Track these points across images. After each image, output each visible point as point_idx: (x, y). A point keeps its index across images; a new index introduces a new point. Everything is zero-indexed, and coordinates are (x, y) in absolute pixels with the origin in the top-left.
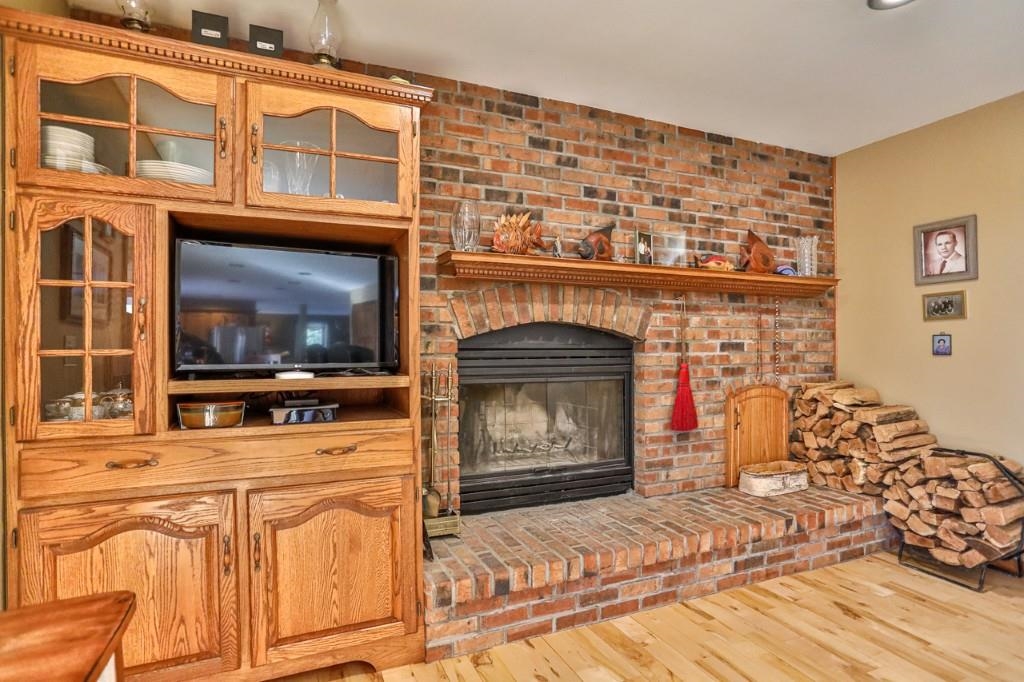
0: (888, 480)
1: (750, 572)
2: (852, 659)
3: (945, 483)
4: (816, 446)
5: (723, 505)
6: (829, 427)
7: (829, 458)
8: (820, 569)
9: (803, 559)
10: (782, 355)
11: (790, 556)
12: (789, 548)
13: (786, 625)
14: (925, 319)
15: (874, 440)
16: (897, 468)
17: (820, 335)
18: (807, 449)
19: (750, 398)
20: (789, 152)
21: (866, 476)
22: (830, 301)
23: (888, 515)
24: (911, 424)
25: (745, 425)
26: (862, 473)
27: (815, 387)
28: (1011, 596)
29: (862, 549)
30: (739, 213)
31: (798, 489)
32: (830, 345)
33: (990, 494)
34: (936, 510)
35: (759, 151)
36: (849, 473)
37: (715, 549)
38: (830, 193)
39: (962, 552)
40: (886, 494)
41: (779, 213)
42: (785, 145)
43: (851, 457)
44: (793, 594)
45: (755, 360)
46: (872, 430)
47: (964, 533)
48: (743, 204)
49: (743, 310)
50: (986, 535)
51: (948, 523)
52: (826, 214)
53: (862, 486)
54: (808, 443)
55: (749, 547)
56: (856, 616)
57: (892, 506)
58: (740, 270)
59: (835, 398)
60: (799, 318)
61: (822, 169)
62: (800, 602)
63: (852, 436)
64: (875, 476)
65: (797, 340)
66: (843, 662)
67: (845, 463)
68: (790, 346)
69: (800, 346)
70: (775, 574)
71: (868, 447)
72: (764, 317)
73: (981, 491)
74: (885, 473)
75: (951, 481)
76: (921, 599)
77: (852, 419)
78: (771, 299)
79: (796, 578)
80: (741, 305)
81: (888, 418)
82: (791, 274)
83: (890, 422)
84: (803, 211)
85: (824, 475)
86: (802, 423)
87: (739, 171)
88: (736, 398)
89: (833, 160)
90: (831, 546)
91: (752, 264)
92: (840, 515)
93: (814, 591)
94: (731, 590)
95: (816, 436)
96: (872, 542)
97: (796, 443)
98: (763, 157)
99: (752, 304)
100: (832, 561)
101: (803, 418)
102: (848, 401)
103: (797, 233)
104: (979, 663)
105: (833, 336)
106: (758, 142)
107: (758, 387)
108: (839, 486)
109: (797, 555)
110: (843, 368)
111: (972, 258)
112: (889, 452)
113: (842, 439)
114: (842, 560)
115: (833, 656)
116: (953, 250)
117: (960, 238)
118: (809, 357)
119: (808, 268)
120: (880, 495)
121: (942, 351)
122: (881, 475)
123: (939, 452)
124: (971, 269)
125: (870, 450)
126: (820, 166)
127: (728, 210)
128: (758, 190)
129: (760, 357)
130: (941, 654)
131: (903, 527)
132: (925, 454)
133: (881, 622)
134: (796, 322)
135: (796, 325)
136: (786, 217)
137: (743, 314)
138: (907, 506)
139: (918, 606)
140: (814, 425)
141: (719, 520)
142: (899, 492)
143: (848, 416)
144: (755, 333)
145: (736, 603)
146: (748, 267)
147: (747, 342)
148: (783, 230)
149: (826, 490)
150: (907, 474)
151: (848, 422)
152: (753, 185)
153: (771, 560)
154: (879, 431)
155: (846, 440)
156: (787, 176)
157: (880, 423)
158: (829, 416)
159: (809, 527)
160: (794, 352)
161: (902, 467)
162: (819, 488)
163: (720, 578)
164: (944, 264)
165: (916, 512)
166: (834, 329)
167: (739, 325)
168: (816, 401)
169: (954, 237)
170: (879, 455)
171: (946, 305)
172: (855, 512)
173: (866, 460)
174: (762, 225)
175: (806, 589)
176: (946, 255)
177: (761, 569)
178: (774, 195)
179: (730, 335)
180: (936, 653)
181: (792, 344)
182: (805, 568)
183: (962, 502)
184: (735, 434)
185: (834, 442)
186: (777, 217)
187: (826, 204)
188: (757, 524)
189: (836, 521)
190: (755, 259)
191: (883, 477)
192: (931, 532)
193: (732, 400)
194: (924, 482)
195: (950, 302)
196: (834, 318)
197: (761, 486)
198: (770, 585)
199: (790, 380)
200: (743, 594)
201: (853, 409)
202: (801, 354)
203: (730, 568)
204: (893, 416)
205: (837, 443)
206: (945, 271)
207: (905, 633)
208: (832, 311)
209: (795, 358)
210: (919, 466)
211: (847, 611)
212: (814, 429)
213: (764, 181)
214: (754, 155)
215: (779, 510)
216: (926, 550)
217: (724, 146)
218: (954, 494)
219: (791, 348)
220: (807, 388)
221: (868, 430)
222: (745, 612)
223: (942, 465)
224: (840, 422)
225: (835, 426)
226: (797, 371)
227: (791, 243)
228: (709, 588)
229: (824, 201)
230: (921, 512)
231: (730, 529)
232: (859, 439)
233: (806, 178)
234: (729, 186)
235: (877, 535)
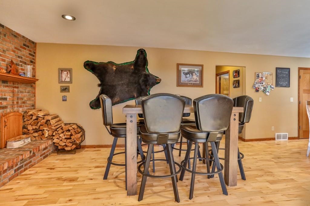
0: (54, 134)
1: (19, 171)
2: (57, 177)
3: (68, 132)
4: (32, 129)
5: (5, 154)
6: (37, 123)
7: (36, 132)
8: (39, 163)
9: (34, 162)
10: (20, 102)
11: (31, 162)
12: (30, 160)
13: (37, 179)
14: (61, 92)
15: (50, 124)
16: (56, 130)
17: (31, 95)
18: (29, 130)
19: (11, 116)
20: (23, 37)
21: (48, 134)
22: (34, 85)
23: (54, 143)
24: (58, 119)
25: (8, 126)
26: (47, 133)
27: (31, 111)
28: (80, 152)
29: (48, 154)
30: (6, 53)
31: (28, 143)
32: (33, 98)
33: (77, 132)
34: (66, 138)
35: (13, 33)
36: (43, 134)
37: (8, 167)
38: (35, 53)
39: (71, 146)
40: (54, 138)
41: (20, 56)
42: (22, 34)
43: (44, 130)
44: (35, 171)
45: (11, 103)
46: (50, 121)
47: (71, 142)
48: (8, 50)
49: (7, 86)
50: (76, 141)
51: (68, 141)
52: (33, 59)
53: (47, 137)
54: (29, 129)
55: (19, 163)
56: (53, 169)
57: (55, 140)
58: (8, 73)
59: (38, 114)
60: (25, 90)
61: (33, 45)
62: (38, 172)
63: (44, 124)
64: (51, 134)
65: (25, 97)
66: (56, 179)
67: (42, 132)
68: (22, 99)
69: (25, 99)
70: (26, 169)
71: (49, 126)
72: (15, 89)
73: (75, 131)
74: (53, 132)
75: (69, 130)
76: (65, 160)
77: (44, 119)
78: (17, 83)
79: (33, 168)
80: (6, 84)
81: (53, 118)
82: (24, 76)
83: (54, 119)
84: (27, 57)
85: (35, 137)
86: (27, 123)
87: (6, 38)
88: (5, 117)
89: (36, 43)
90: (41, 156)
91: (12, 71)
92: (43, 146)
93: (40, 169)
94: (14, 179)
95: (32, 126)
96: (50, 152)
97: (24, 129)
98: (15, 36)
99: (11, 85)
100: (41, 160)
101: (27, 121)
102: (43, 114)
103: (25, 63)
104: (80, 166)
105: (35, 96)
106: (14, 30)
107: (12, 112)
108: (40, 139)
109: (33, 161)
110: (38, 105)
111: (71, 78)
112: (54, 126)
113: (41, 125)
114: (44, 159)
115: (53, 179)
116: (67, 76)
117: (69, 73)
118: (28, 102)
119: (29, 75)
120: (52, 138)
121: (64, 100)
122: (52, 133)
123: (66, 124)
124: (71, 81)
125: (49, 127)
126: (32, 44)
127: (2, 51)
128: (13, 47)
129: (13, 103)
130: (73, 168)
131: (58, 145)
132: (63, 125)
133: (60, 167)
134: (24, 91)
135: (24, 92)
136: (22, 57)
137: (7, 88)
138: (59, 139)
139: (65, 161)
140: (31, 123)
141: (7, 158)
142: (57, 136)
143: (42, 119)
144: (11, 94)
145: (18, 181)
146: (11, 72)
147: (8, 97)
148: (21, 62)
149: (36, 141)
150: (59, 131)
151: (43, 120)
152: (11, 44)
153: (25, 165)
154: (52, 121)
155: (42, 125)
156: (23, 45)
157: (52, 119)
158: (37, 119)
159: (36, 152)
160: (24, 101)
161: (58, 130)
162: (34, 141)
163: (10, 177)
164: (65, 79)
165: (61, 140)
166: (35, 94)
167: (5, 91)
168: (32, 115)
169: (68, 73)
170: (52, 128)
171: (66, 89)
172: (46, 145)
173: (48, 130)
174: (14, 59)
175: (38, 169)
176: (65, 76)
177: (23, 169)
178: (19, 50)
179: (2, 95)
180: (72, 168)
181: (23, 98)
182: (35, 164)
183: (71, 135)
184: (5, 129)
185: (38, 126)
186: (19, 57)
187: (33, 56)
188: (22, 155)
189: (42, 148)
190: (13, 70)
191: (53, 134)
192: (65, 144)
193: (3, 118)
194: (63, 132)
195: (66, 88)
196: (35, 90)
197: (16, 144)
198: (27, 172)
199: (22, 109)
200: (18, 178)
201: (44, 116)
202: (25, 101)
203: (13, 172)
204: (54, 117)
205: (39, 127)
206: (65, 81)
207: (65, 167)
208: (35, 88)
209: (24, 103)
210: (62, 129)
211: (51, 169)
212: (31, 124)
213: (15, 44)
214: (12, 34)
215: (26, 149)
216: (64, 149)
217: (1, 28)
218: (69, 133)
219: (23, 100)
220: (29, 112)
221: (49, 121)
222: (23, 182)
223: (67, 127)
224: (40, 120)
225: (38, 122)
226: (24, 106)
227: (23, 66)
228: (6, 182)
229: (33, 55)
230: (63, 140)
231: (13, 159)
232: (46, 125)
233: (28, 47)
234: (3, 43)
235: (51, 150)
